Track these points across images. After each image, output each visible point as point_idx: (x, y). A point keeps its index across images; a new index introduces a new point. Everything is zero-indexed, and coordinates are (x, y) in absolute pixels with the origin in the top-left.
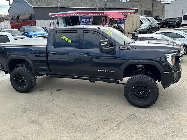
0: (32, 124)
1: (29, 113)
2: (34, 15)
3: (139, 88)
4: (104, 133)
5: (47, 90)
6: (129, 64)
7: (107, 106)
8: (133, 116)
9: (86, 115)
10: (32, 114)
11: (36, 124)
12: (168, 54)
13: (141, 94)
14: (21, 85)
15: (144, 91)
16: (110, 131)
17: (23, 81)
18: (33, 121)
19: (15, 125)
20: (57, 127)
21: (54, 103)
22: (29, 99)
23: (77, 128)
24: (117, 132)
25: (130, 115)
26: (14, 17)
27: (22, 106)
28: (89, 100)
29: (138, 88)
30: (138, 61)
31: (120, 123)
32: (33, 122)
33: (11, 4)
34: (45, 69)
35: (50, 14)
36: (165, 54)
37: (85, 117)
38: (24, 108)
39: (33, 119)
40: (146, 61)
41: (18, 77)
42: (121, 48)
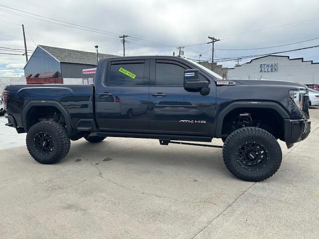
0: (67, 210)
1: (61, 192)
2: (60, 72)
3: (249, 148)
4: (210, 223)
5: (87, 160)
6: (232, 109)
7: (196, 181)
8: (245, 193)
9: (164, 194)
10: (65, 195)
11: (77, 210)
12: (295, 92)
13: (253, 157)
14: (44, 150)
15: (257, 153)
16: (219, 218)
17: (48, 145)
18: (70, 205)
19: (34, 213)
20: (117, 214)
21: (102, 178)
22: (58, 172)
23: (156, 215)
24: (232, 219)
25: (241, 193)
26: (31, 75)
27: (45, 182)
28: (161, 172)
29: (247, 149)
30: (249, 103)
31: (230, 205)
32: (69, 207)
33: (28, 59)
34: (89, 122)
35: (84, 70)
36: (291, 92)
37: (164, 197)
38: (50, 185)
39: (69, 202)
40: (260, 103)
41: (41, 136)
42: (218, 83)
